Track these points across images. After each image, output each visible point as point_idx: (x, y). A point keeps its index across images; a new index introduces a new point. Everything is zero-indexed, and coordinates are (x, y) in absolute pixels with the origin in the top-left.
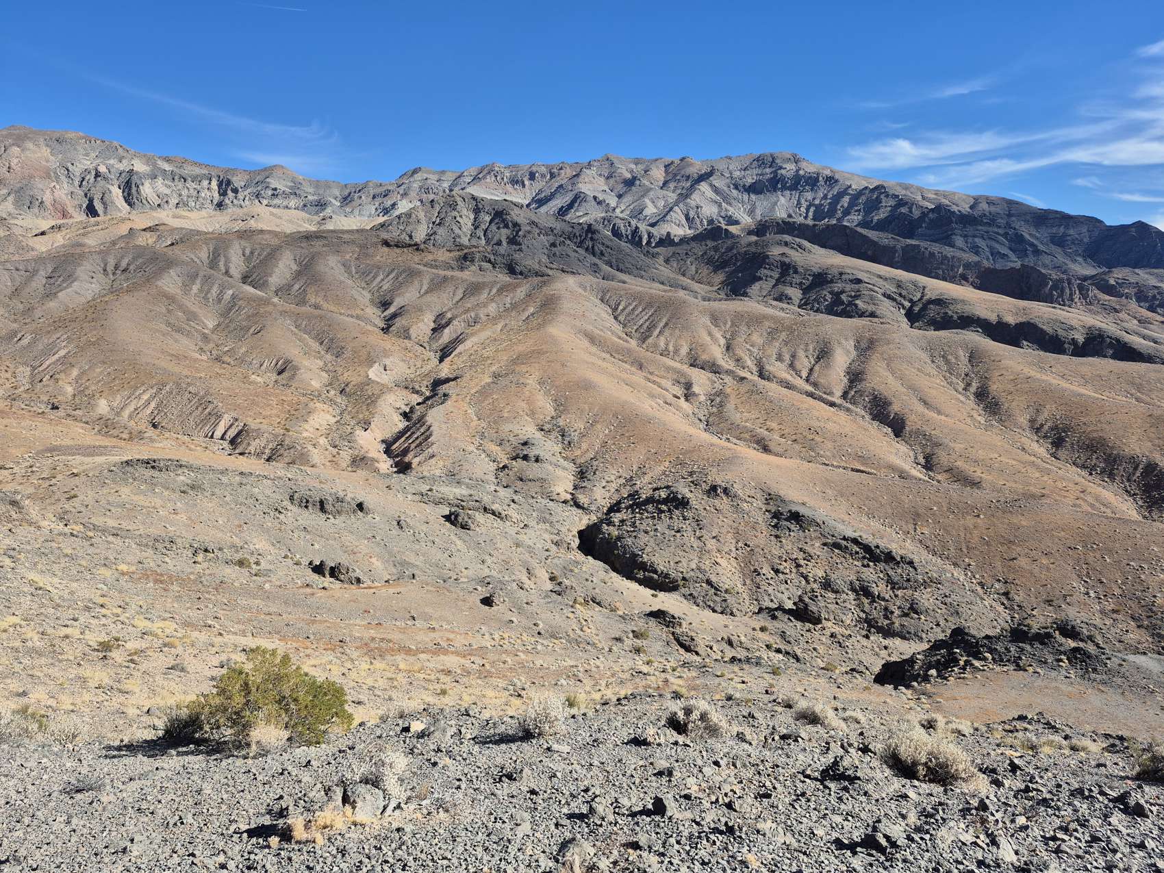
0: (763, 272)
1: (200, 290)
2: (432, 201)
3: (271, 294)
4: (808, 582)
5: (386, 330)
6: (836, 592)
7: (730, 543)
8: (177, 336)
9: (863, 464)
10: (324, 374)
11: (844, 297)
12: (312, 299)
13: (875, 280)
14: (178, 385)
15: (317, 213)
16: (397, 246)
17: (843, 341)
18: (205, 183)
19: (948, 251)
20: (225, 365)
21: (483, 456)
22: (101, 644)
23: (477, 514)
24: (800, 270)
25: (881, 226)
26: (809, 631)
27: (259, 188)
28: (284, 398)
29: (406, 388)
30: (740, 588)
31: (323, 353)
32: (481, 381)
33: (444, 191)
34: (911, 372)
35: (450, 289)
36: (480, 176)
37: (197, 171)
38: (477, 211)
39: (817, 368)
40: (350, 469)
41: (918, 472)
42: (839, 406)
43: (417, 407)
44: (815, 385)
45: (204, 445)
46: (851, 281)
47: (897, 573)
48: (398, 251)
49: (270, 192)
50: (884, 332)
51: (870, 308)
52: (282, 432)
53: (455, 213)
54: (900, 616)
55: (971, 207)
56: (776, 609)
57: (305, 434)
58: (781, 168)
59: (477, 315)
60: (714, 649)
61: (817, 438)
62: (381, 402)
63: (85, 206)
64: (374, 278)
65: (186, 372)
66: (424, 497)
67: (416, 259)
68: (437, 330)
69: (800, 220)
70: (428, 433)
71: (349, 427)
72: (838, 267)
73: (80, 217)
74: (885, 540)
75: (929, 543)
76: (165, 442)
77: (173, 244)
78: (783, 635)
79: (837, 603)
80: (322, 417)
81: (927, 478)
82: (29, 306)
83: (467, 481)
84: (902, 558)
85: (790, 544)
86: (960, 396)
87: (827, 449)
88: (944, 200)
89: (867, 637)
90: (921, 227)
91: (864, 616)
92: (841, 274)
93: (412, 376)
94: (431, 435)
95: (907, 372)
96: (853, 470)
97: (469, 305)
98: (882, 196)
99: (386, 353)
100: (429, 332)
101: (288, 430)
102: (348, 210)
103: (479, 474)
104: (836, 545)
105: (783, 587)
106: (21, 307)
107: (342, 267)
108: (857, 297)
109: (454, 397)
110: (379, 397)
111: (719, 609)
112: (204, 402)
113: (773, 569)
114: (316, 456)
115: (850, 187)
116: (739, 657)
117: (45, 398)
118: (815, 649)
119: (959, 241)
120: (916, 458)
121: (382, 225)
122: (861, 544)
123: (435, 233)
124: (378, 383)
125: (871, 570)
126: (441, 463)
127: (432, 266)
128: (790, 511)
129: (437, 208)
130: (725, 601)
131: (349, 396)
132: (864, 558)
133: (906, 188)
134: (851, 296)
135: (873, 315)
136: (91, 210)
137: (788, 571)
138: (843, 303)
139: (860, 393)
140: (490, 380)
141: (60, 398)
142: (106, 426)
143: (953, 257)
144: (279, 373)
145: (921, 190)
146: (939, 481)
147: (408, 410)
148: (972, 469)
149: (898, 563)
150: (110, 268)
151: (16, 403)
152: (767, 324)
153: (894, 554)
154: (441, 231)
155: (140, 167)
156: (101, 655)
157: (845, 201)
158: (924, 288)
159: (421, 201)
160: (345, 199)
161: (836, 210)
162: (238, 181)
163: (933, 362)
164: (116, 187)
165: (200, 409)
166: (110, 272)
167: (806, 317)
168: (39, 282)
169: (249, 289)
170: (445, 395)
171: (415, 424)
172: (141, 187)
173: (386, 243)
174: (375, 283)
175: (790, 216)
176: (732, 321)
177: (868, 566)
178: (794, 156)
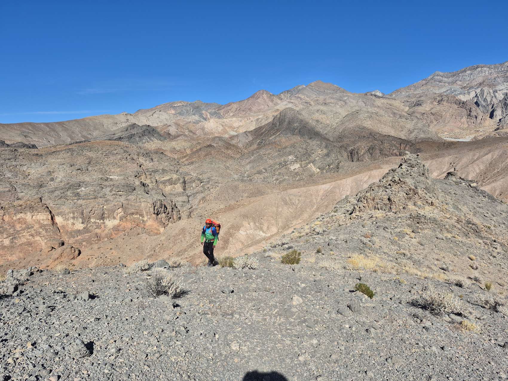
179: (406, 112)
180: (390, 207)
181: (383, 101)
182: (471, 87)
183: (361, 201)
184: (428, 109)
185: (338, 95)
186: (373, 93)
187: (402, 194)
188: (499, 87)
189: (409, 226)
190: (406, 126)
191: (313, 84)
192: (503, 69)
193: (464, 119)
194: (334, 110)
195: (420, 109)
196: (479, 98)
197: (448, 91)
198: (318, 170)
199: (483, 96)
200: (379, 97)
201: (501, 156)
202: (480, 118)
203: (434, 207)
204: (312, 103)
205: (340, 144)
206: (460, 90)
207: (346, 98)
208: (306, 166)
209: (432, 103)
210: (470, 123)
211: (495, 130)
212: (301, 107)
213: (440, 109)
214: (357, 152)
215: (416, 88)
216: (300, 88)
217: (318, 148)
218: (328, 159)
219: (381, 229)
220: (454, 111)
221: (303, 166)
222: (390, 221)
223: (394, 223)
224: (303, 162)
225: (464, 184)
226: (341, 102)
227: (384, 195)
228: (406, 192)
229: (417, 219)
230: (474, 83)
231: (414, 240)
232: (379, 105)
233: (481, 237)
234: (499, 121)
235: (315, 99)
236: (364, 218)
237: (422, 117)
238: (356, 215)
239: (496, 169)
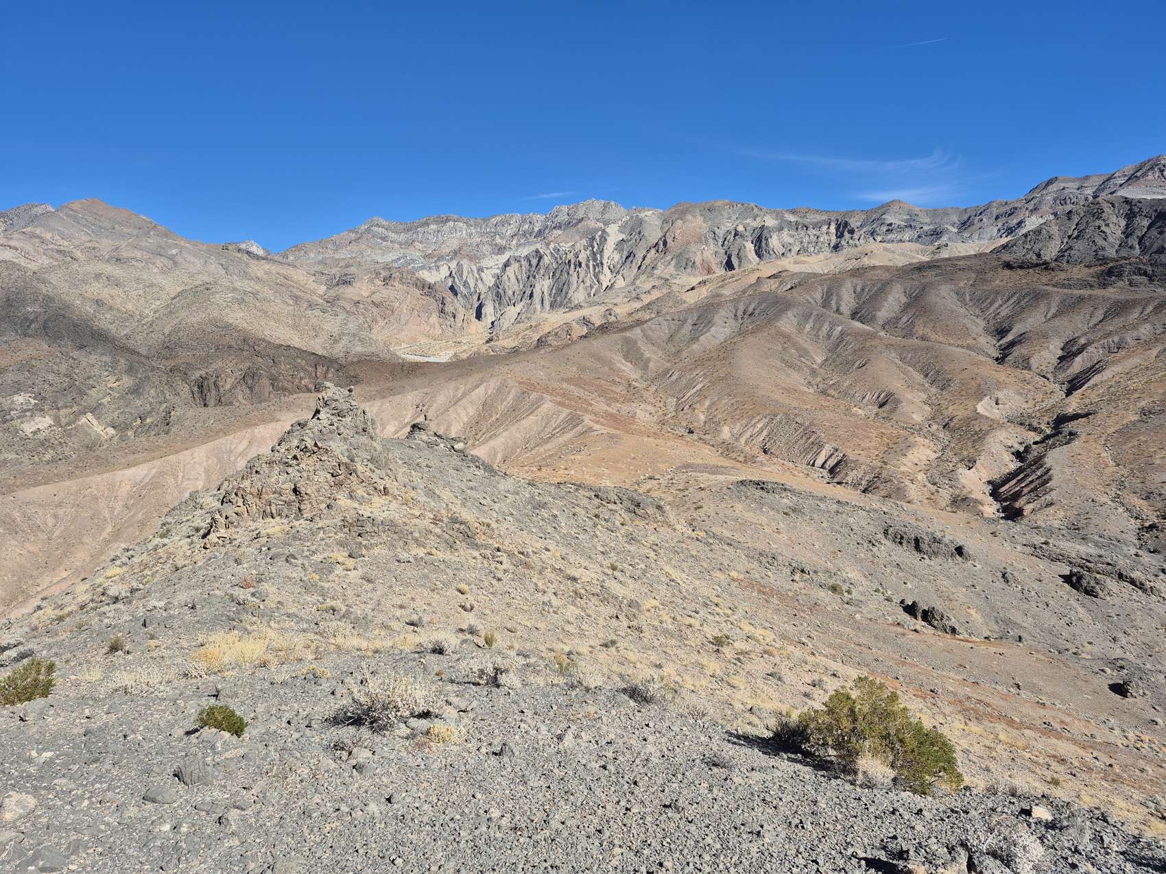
1: (812, 328)
2: (1070, 212)
3: (878, 328)
5: (1000, 360)
8: (790, 371)
10: (927, 408)
12: (920, 330)
14: (787, 415)
15: (932, 243)
16: (1021, 267)
18: (825, 228)
20: (829, 398)
21: (1121, 510)
22: (715, 638)
23: (1108, 580)
27: (874, 226)
28: (883, 431)
29: (1021, 424)
31: (927, 385)
32: (1123, 418)
33: (1086, 199)
35: (1087, 310)
36: (1138, 174)
37: (819, 218)
38: (1130, 217)
40: (948, 509)
43: (1034, 447)
45: (806, 472)
48: (1021, 272)
49: (885, 228)
52: (879, 464)
53: (1097, 223)
57: (903, 469)
59: (1122, 340)
62: (989, 439)
63: (724, 262)
64: (991, 304)
65: (795, 404)
66: (1037, 551)
67: (1044, 280)
68: (1067, 356)
70: (1045, 477)
71: (951, 465)
73: (720, 272)
76: (773, 467)
77: (792, 288)
80: (923, 452)
82: (678, 348)
83: (1096, 538)
93: (1030, 411)
94: (1050, 479)
97: (1111, 328)
99: (999, 385)
100: (1055, 361)
101: (885, 463)
102: (966, 235)
103: (1113, 530)
106: (673, 349)
107: (955, 296)
109: (1083, 437)
110: (987, 433)
112: (808, 432)
114: (913, 491)
117: (684, 424)
121: (1005, 247)
123: (1071, 248)
124: (987, 418)
126: (1061, 514)
127: (1063, 286)
129: (1076, 219)
131: (953, 431)
136: (729, 266)
140: (1136, 418)
141: (695, 424)
142: (727, 449)
144: (881, 406)
147: (1022, 449)
150: (740, 313)
151: (666, 427)
154: (1079, 246)
155: (770, 222)
156: (716, 648)
159: (1055, 214)
160: (964, 224)
162: (854, 222)
164: (750, 242)
165: (804, 438)
166: (739, 317)
168: (688, 327)
169: (858, 324)
170: (1071, 434)
171: (1030, 466)
172: (769, 240)
173: (1008, 266)
174: (991, 310)
179: (321, 297)
180: (299, 509)
181: (267, 266)
182: (440, 258)
183: (230, 501)
184: (365, 293)
185: (153, 241)
186: (243, 246)
187: (323, 477)
188: (486, 263)
189: (341, 544)
190: (324, 327)
191: (76, 205)
192: (488, 230)
193: (434, 318)
194: (145, 277)
195: (349, 292)
196: (456, 279)
197: (399, 259)
198: (111, 431)
199: (462, 277)
200: (257, 258)
201: (499, 390)
202: (460, 317)
203: (389, 498)
204: (78, 254)
205: (167, 364)
206: (422, 260)
207: (174, 252)
208: (74, 422)
209: (371, 281)
210: (444, 327)
211: (487, 342)
212: (46, 261)
213: (389, 296)
214: (215, 383)
215: (337, 248)
216: (39, 210)
217: (106, 373)
218: (139, 402)
219: (281, 562)
220: (415, 302)
221: (64, 421)
222: (300, 540)
223: (309, 544)
224: (63, 412)
225: (442, 445)
226: (162, 259)
227: (284, 483)
228: (331, 471)
229: (358, 527)
230: (445, 250)
231: (352, 574)
232: (259, 275)
233: (476, 545)
234: (490, 326)
235: (88, 245)
236: (239, 540)
237: (354, 309)
238: (219, 538)
239: (494, 415)
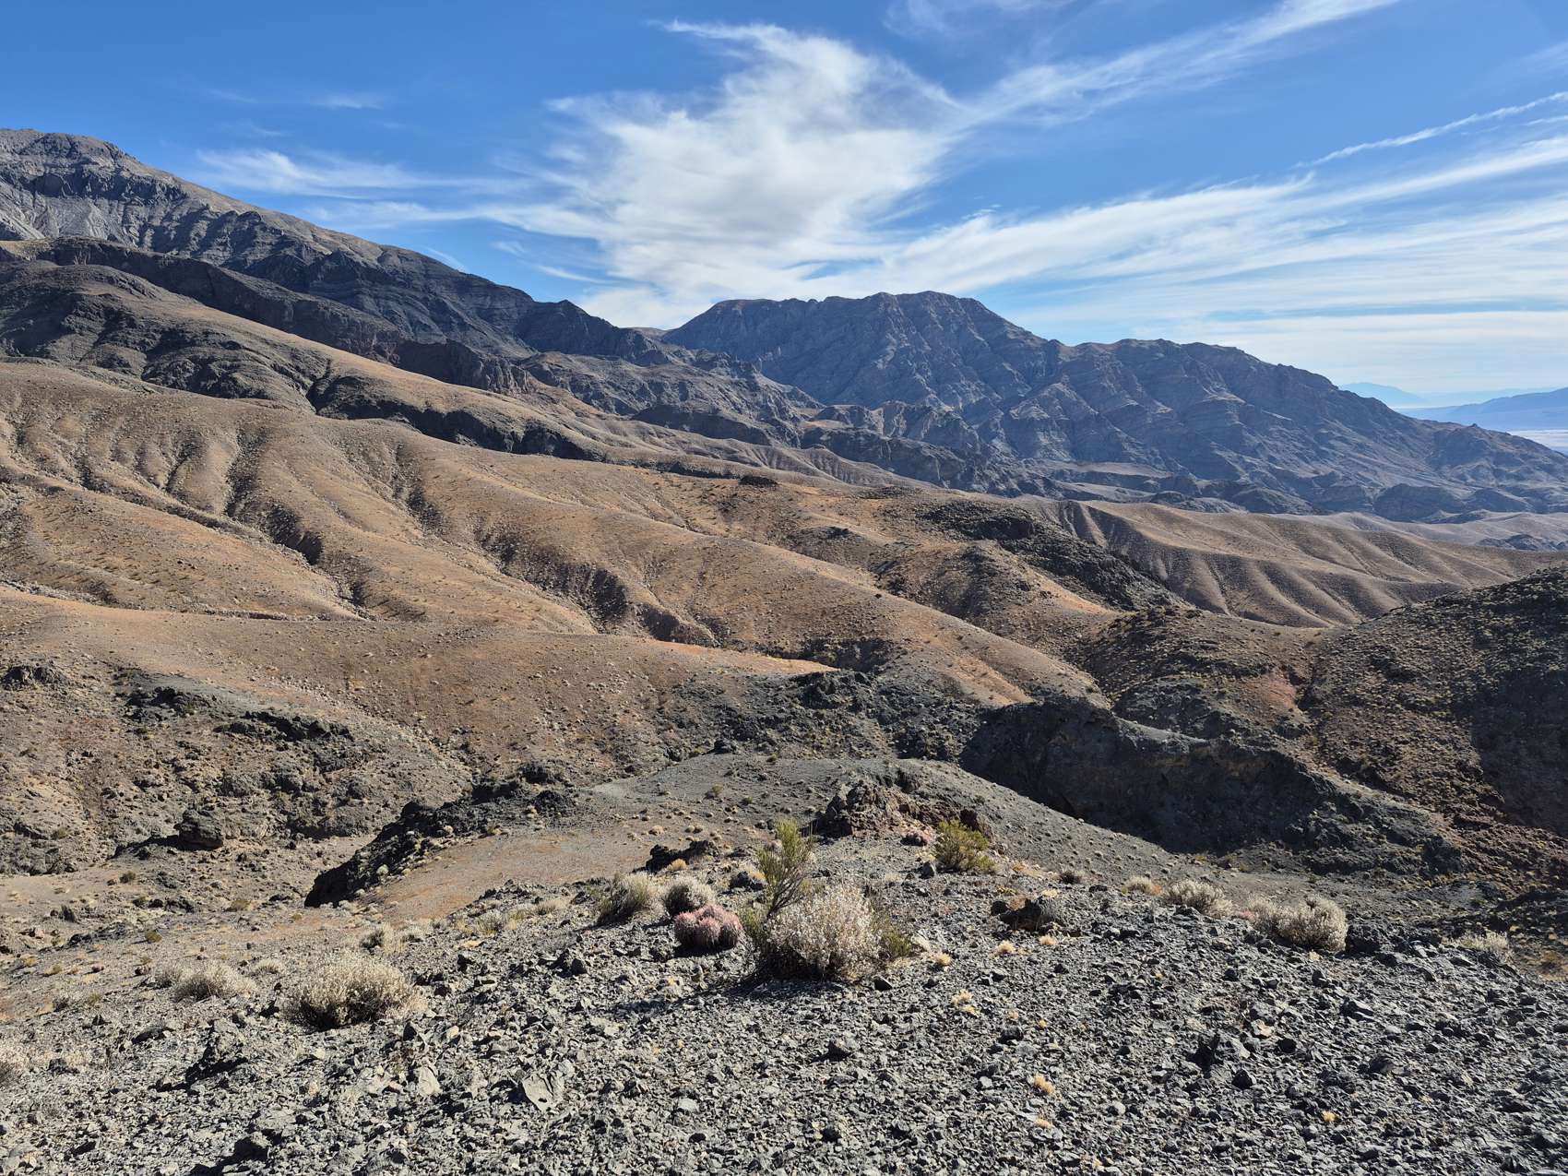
0: (72, 321)
4: (196, 790)
6: (241, 794)
7: (55, 756)
9: (266, 607)
11: (214, 367)
13: (259, 345)
17: (220, 432)
19: (356, 315)
24: (140, 322)
25: (260, 270)
26: (204, 861)
30: (80, 824)
34: (322, 475)
39: (182, 470)
41: (344, 610)
42: (223, 526)
44: (182, 496)
46: (223, 345)
47: (326, 750)
50: (279, 419)
51: (256, 385)
54: (335, 807)
55: (380, 260)
56: (147, 843)
58: (88, 161)
60: (39, 933)
61: (193, 576)
69: (132, 246)
72: (201, 323)
74: (307, 708)
75: (366, 702)
78: (162, 879)
79: (244, 811)
81: (357, 616)
84: (332, 727)
85: (162, 739)
86: (389, 505)
87: (209, 590)
88: (342, 246)
89: (292, 847)
90: (316, 278)
91: (284, 818)
92: (207, 333)
95: (318, 476)
96: (252, 616)
98: (257, 229)
104: (236, 728)
105: (155, 807)
108: (235, 368)
111: (43, 867)
113: (136, 783)
115: (207, 208)
116: (85, 932)
118: (215, 885)
119: (369, 303)
120: (340, 591)
122: (272, 719)
125: (291, 753)
128: (158, 690)
130: (54, 851)
132: (279, 737)
133: (291, 221)
134: (225, 367)
135: (260, 395)
137: (162, 780)
138: (213, 376)
139: (253, 506)
143: (363, 323)
145: (311, 227)
146: (373, 618)
148: (412, 597)
149: (328, 735)
152: (89, 402)
153: (321, 724)
157: (202, 227)
158: (329, 361)
161: (188, 240)
163: (351, 461)
167: (157, 395)
175: (112, 238)
176: (23, 396)
177: (286, 748)
178: (110, 148)
